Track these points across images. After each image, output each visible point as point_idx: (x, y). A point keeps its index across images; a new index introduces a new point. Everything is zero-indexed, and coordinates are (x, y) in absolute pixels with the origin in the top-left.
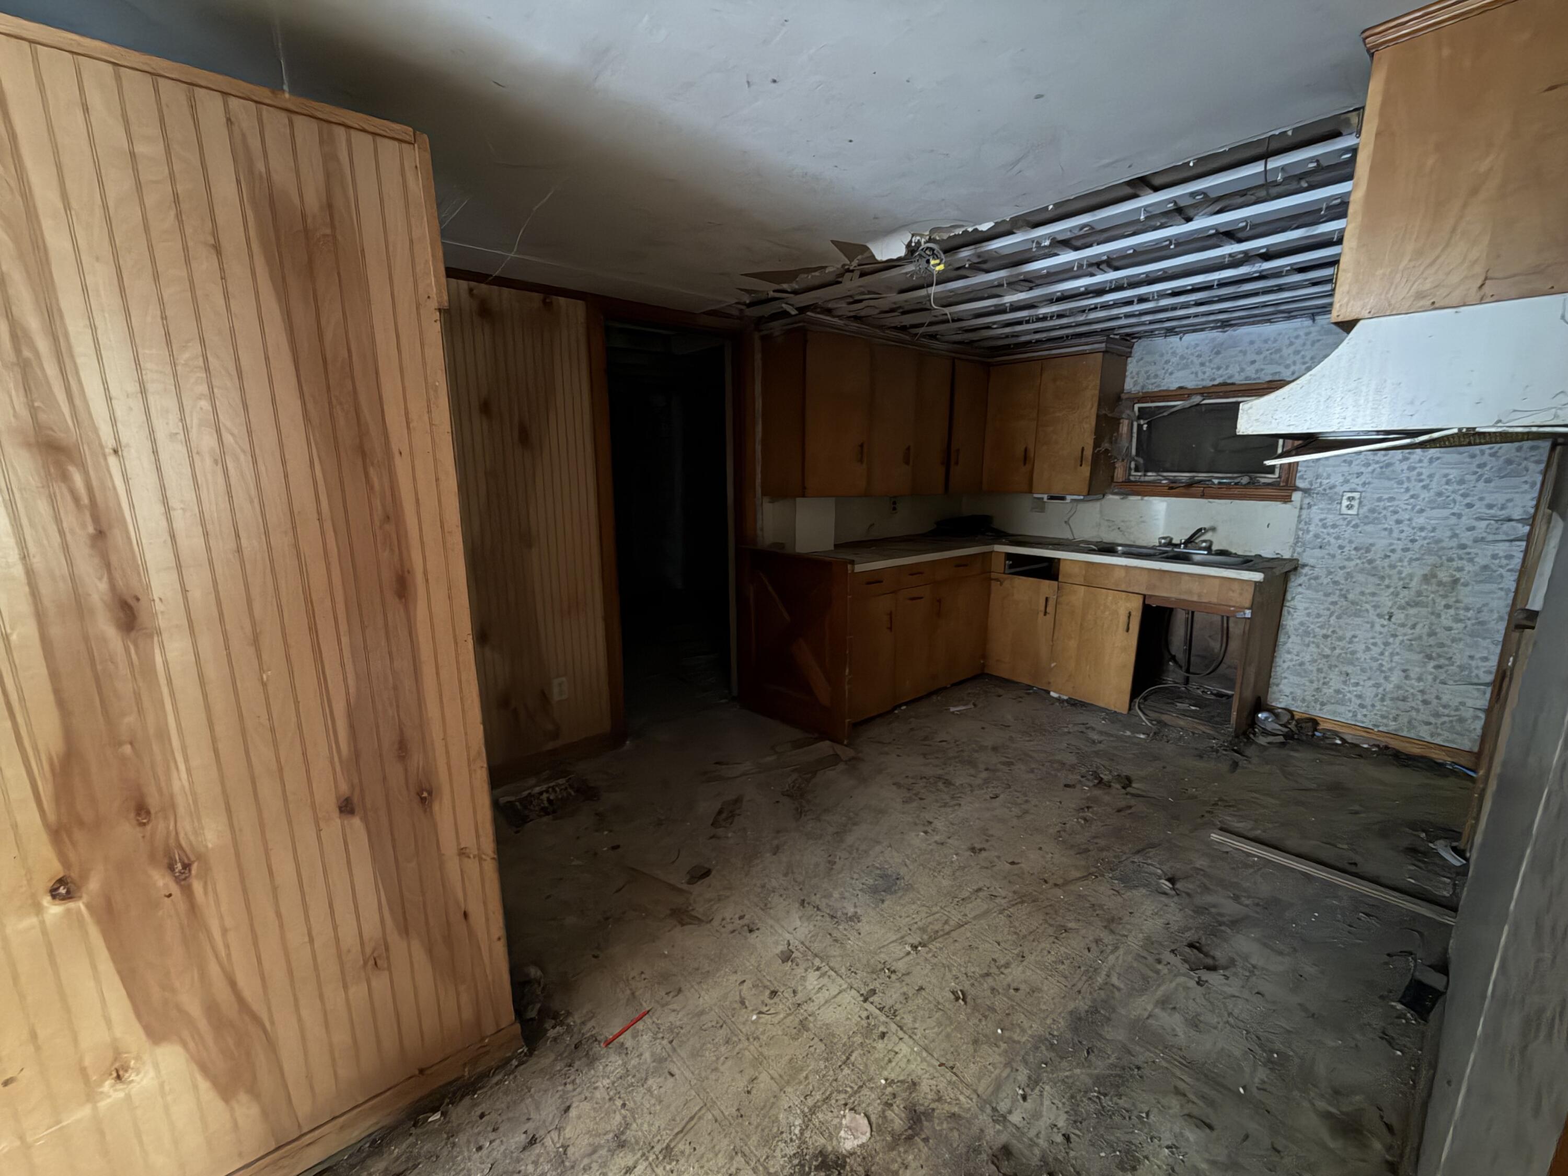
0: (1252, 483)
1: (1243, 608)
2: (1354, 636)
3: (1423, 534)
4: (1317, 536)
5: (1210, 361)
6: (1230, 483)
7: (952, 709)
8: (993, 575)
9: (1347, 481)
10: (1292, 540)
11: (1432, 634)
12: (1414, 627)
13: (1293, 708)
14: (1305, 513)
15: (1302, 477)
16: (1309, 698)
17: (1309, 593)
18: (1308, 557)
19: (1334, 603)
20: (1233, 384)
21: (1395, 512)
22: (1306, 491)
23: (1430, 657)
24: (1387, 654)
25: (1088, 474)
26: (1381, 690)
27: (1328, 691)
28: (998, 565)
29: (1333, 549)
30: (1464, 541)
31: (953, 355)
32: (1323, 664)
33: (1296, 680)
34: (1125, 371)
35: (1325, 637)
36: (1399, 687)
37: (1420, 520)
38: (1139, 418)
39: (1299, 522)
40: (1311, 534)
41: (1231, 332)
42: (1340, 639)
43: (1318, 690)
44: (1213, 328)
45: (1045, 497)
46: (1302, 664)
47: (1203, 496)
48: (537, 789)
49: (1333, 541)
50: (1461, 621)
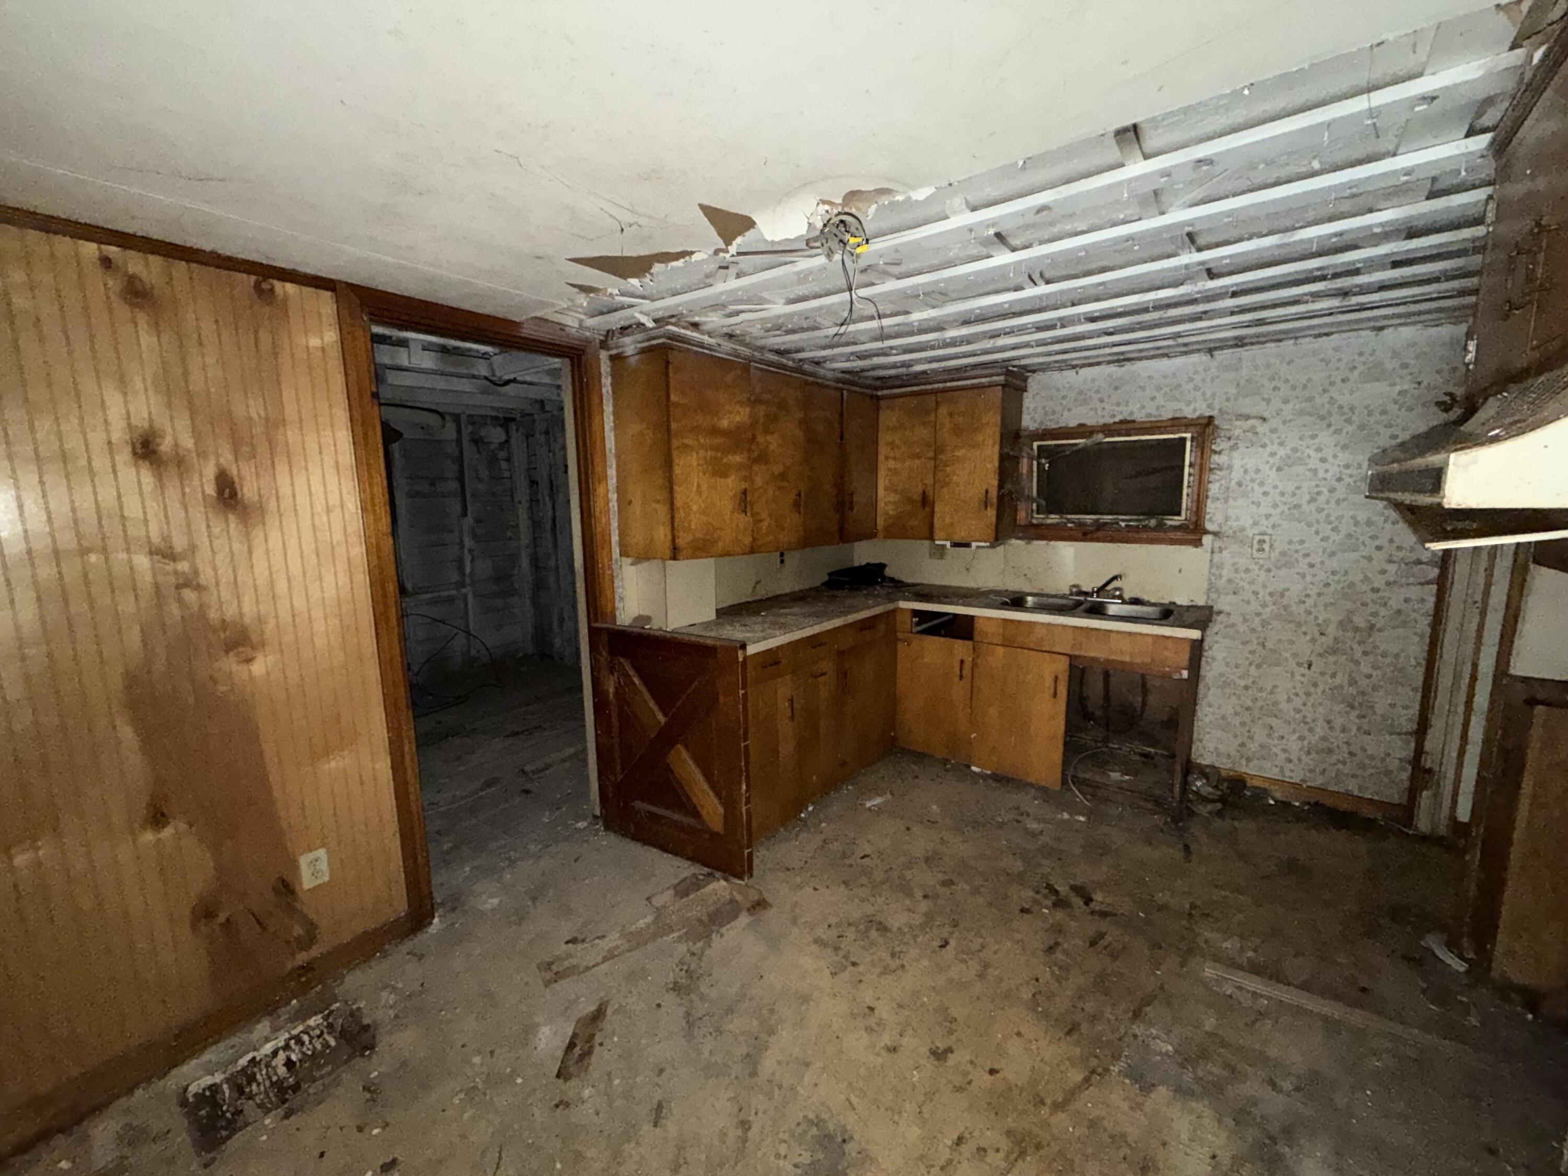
0: (1160, 527)
1: (1179, 669)
2: (1275, 687)
3: (1336, 578)
4: (1230, 581)
5: (1109, 396)
6: (1137, 527)
7: (868, 804)
8: (900, 635)
9: (1256, 524)
10: (1205, 585)
11: (1353, 682)
12: (1334, 675)
13: (1217, 765)
14: (1216, 557)
15: (1210, 520)
16: (1233, 753)
17: (1227, 642)
18: (1223, 603)
19: (1252, 652)
20: (1134, 421)
21: (1307, 555)
22: (1216, 534)
23: (1352, 707)
24: (1309, 704)
25: (994, 519)
26: (1306, 743)
27: (1253, 746)
28: (906, 623)
29: (1248, 595)
30: (1376, 585)
31: (840, 385)
32: (1247, 718)
33: (1219, 734)
34: (1021, 407)
35: (1246, 688)
36: (1324, 739)
37: (1333, 564)
38: (1039, 457)
39: (1211, 566)
40: (1224, 579)
41: (1128, 366)
42: (1261, 690)
43: (1243, 745)
44: (1109, 362)
45: (948, 544)
46: (1223, 717)
47: (1112, 540)
48: (268, 1048)
49: (1247, 586)
50: (1379, 668)
